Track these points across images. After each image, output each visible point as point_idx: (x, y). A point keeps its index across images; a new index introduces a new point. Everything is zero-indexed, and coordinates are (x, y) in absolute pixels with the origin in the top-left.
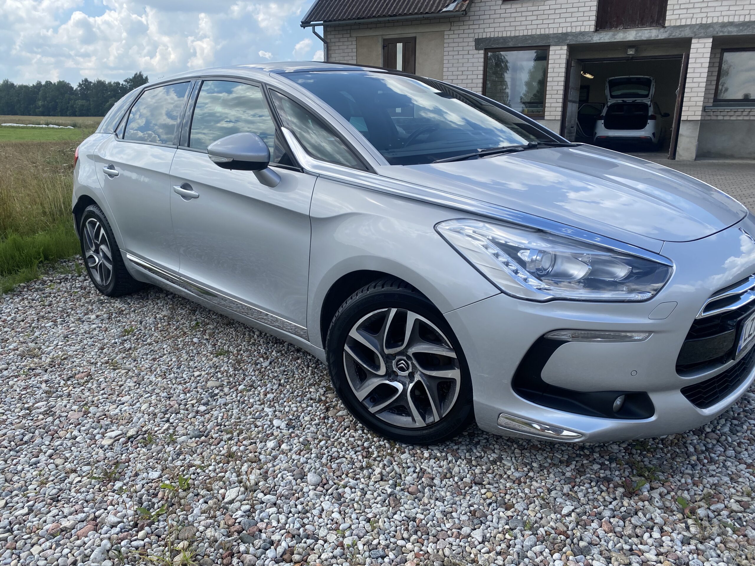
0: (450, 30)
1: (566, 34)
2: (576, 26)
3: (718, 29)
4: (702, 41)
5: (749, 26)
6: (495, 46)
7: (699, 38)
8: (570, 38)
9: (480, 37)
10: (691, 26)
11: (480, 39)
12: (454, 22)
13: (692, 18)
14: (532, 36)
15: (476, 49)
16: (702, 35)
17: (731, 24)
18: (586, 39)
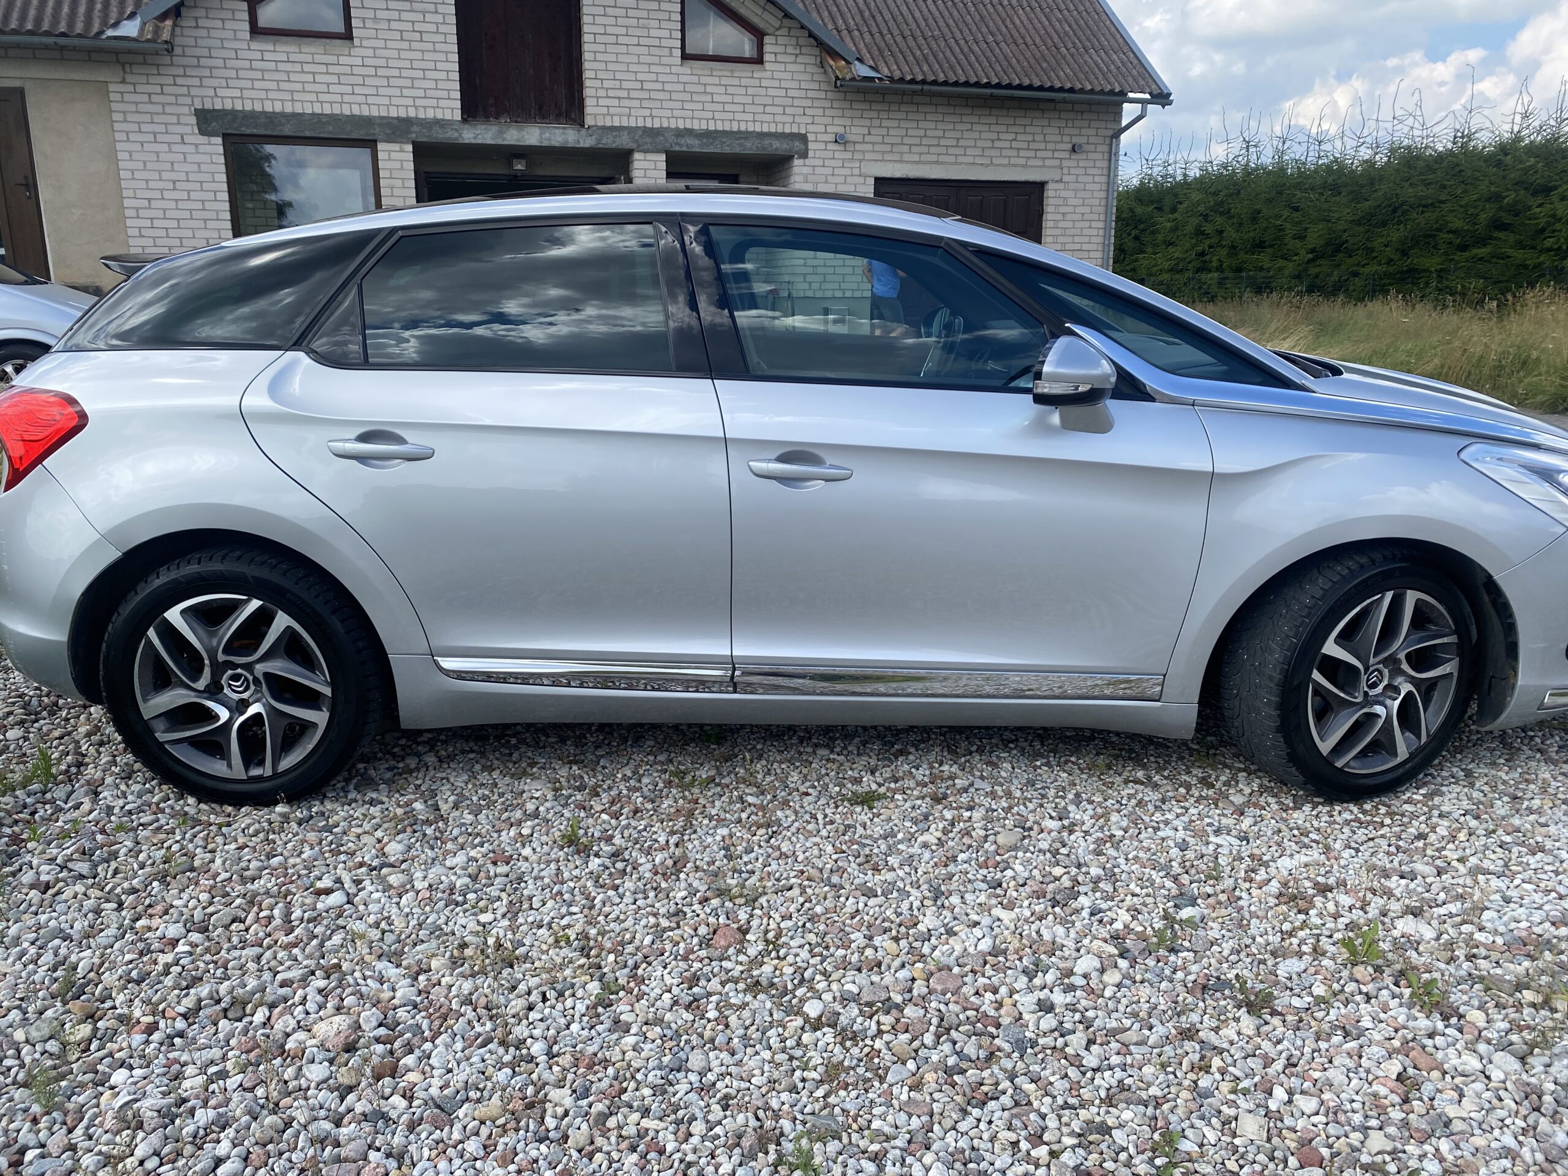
0: (123, 82)
1: (408, 122)
2: (425, 107)
3: (671, 139)
4: (650, 156)
5: (715, 138)
6: (248, 132)
7: (646, 151)
8: (415, 128)
9: (208, 106)
10: (630, 130)
11: (209, 111)
12: (131, 64)
13: (629, 115)
14: (332, 117)
15: (202, 132)
16: (648, 146)
17: (690, 132)
18: (450, 135)
